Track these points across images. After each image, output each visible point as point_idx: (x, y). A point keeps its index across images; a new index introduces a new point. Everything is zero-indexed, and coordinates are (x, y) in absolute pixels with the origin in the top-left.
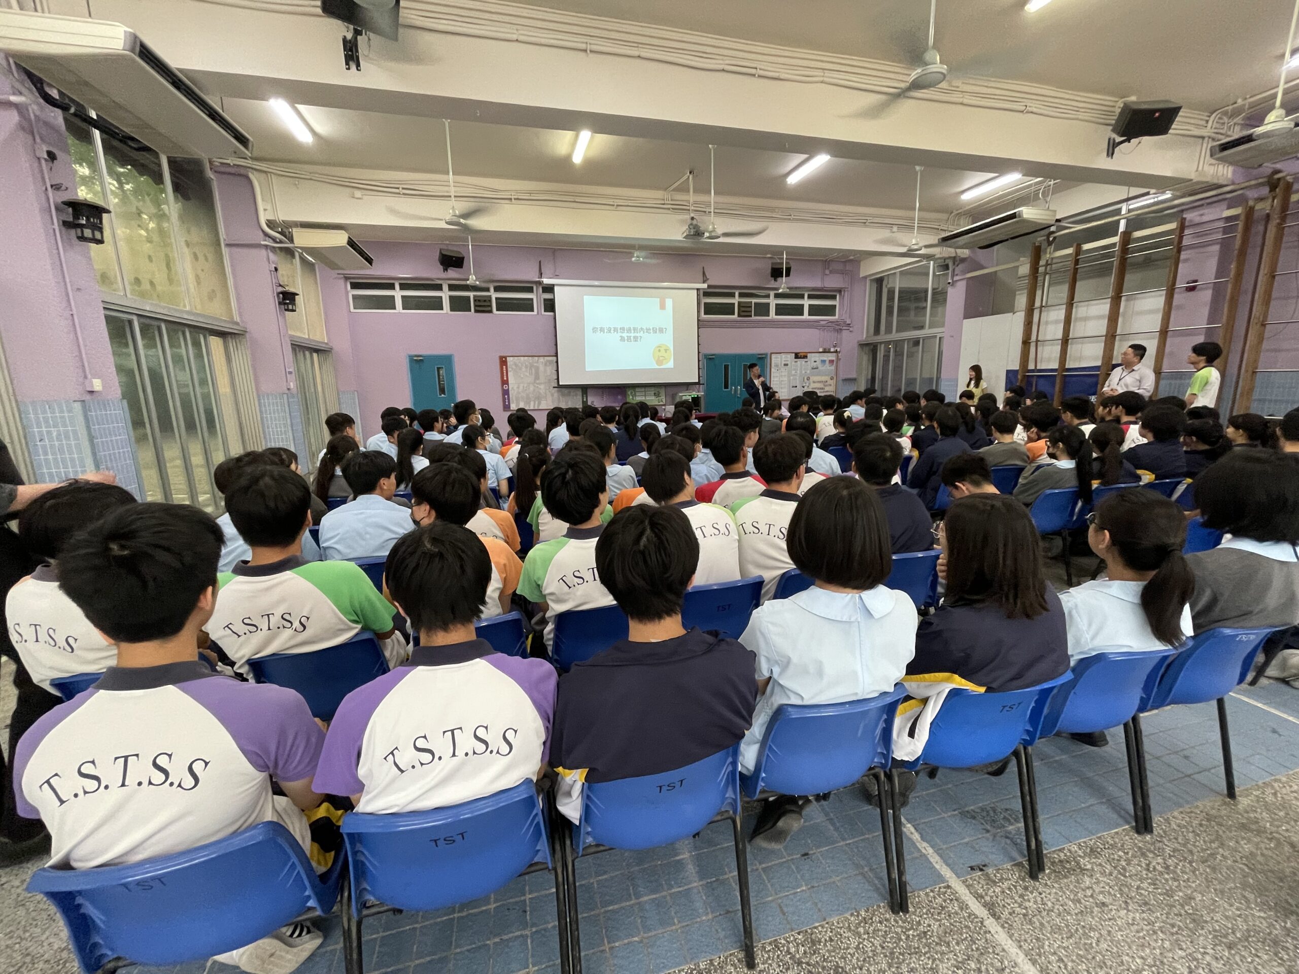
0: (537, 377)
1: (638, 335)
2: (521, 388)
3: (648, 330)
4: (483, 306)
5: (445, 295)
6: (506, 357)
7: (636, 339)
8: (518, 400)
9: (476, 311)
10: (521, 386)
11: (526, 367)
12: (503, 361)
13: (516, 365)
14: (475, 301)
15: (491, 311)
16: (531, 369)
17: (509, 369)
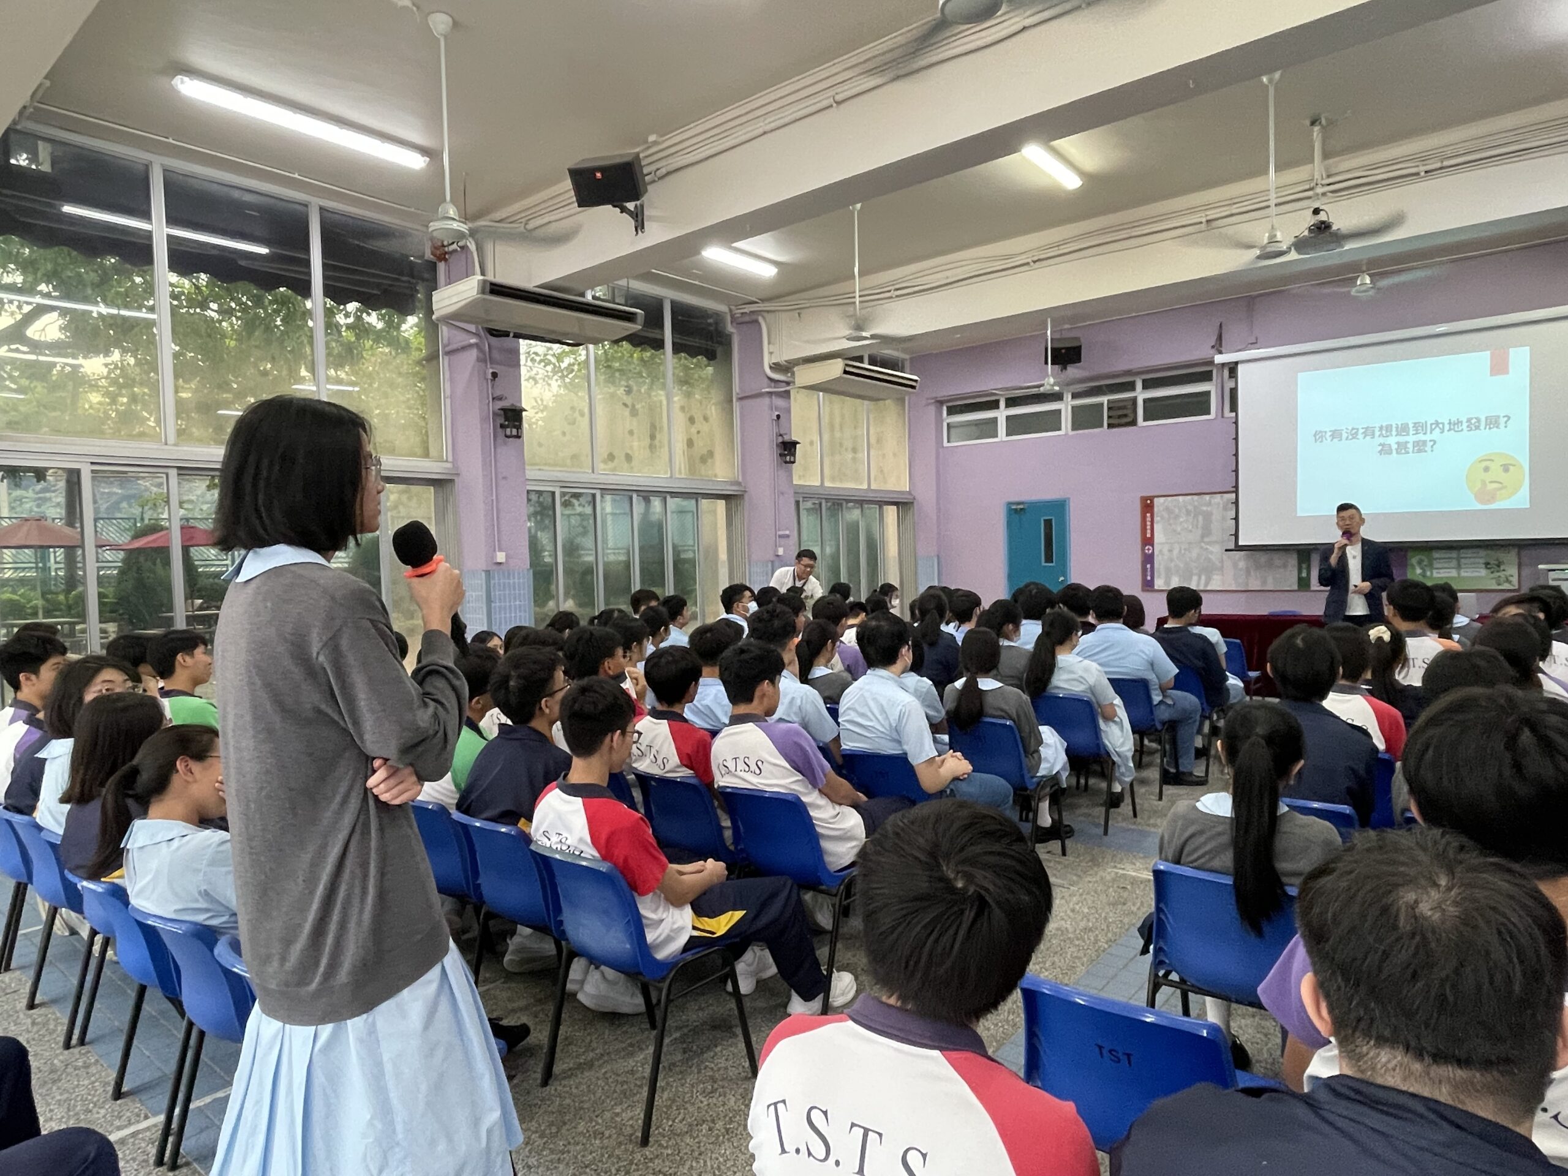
0: (1206, 531)
1: (1428, 437)
2: (1176, 552)
3: (1455, 425)
4: (1122, 417)
5: (1065, 407)
6: (1151, 499)
7: (1420, 447)
8: (1169, 573)
9: (1110, 426)
10: (1177, 546)
11: (1188, 513)
12: (1147, 506)
13: (1167, 509)
14: (1109, 409)
15: (1133, 423)
16: (1196, 516)
17: (1156, 519)
